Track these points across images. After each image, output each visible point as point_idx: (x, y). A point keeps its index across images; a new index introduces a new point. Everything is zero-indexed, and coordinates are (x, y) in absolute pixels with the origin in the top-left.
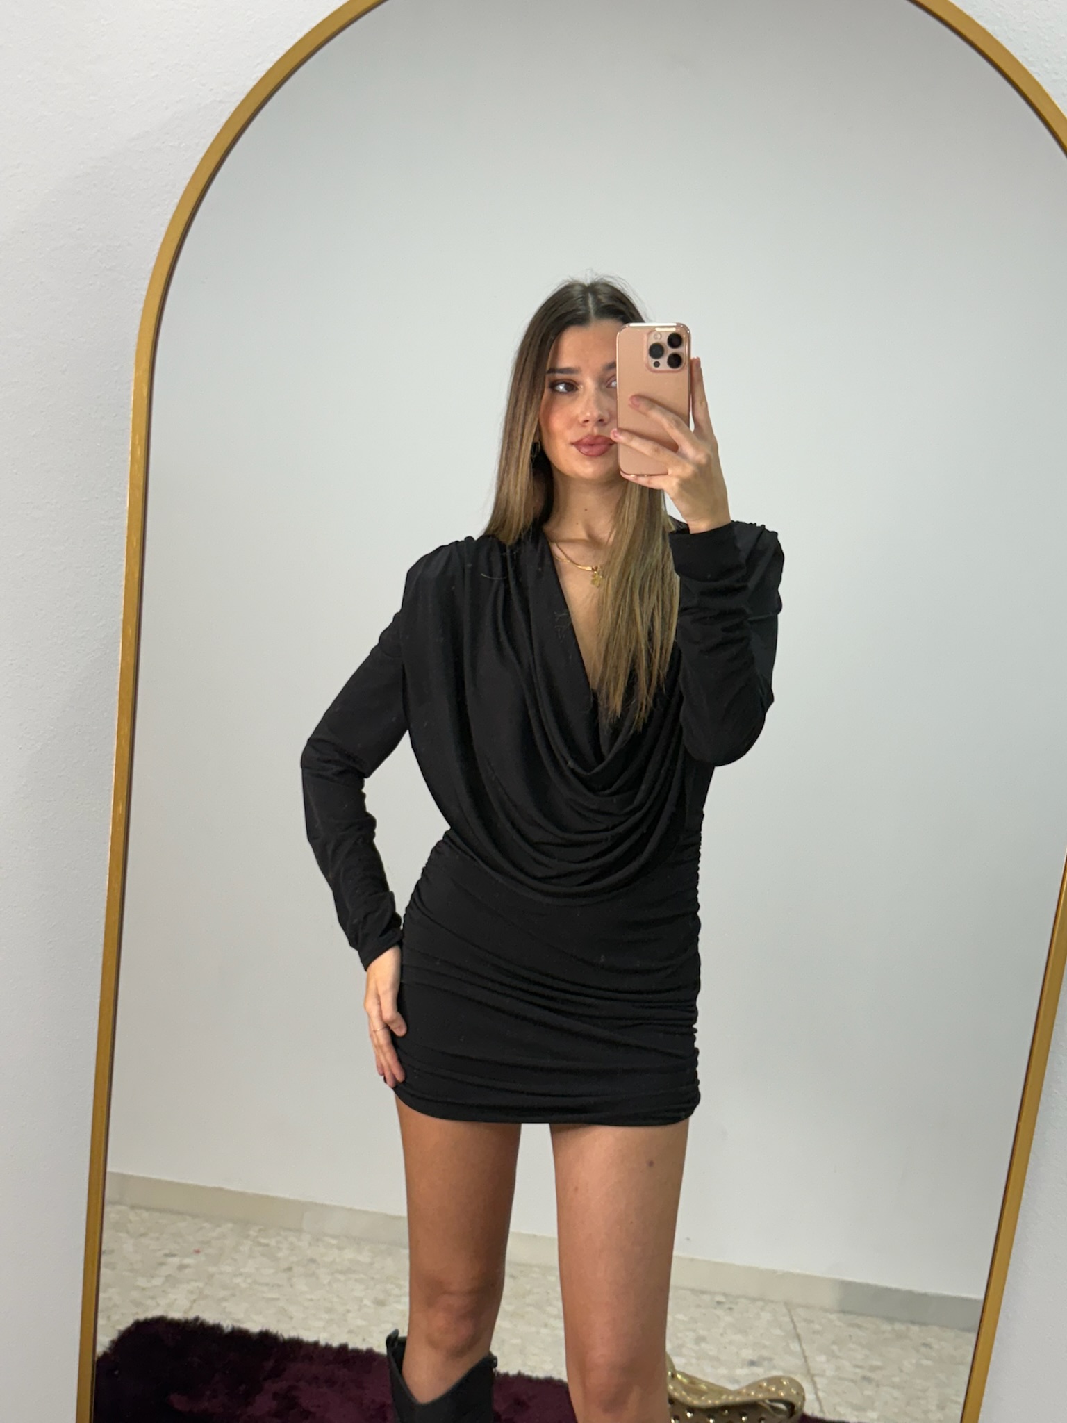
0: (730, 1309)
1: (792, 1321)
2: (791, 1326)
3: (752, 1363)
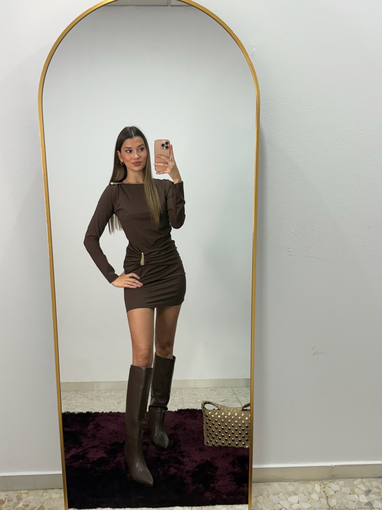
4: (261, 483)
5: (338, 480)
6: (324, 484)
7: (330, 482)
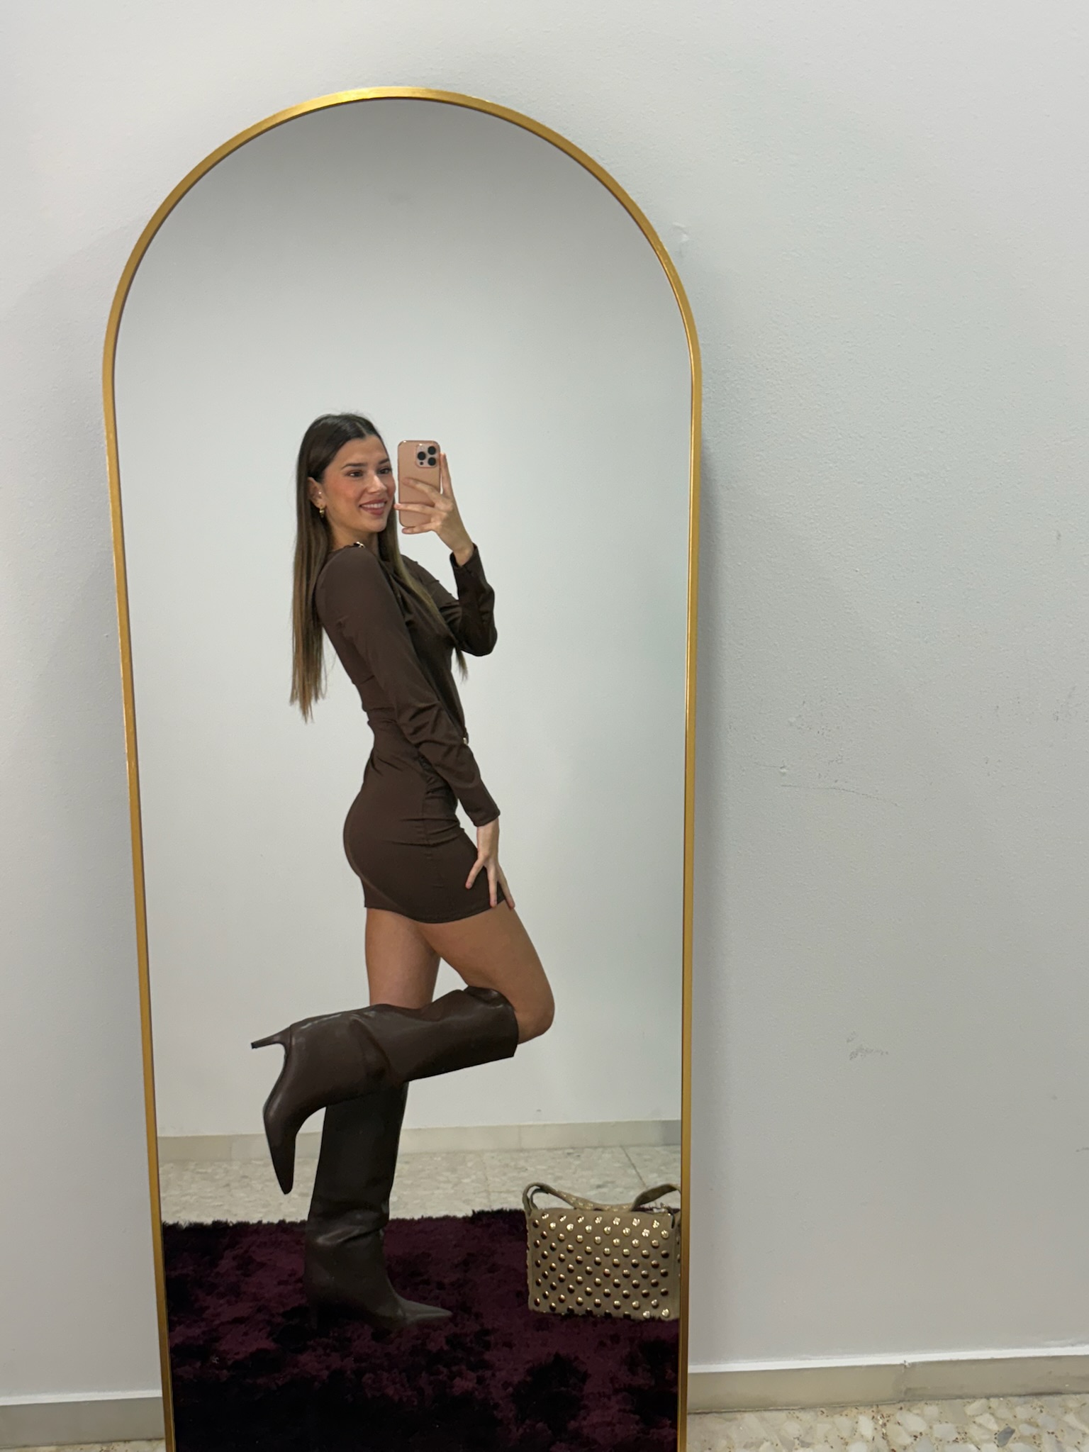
0: (579, 1156)
1: (627, 1156)
2: (627, 1159)
3: (599, 1187)
4: (709, 1415)
5: (923, 1403)
6: (885, 1416)
7: (901, 1409)
